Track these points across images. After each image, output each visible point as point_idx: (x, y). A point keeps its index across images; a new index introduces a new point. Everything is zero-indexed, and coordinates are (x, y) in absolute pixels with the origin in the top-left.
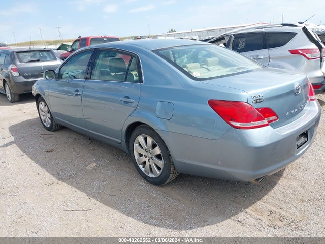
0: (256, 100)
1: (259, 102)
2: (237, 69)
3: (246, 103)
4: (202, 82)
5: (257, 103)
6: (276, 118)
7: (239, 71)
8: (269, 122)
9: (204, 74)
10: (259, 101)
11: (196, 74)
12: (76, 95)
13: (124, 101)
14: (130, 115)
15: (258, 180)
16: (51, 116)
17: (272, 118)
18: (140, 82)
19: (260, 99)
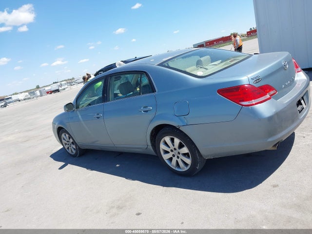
0: (256, 80)
2: (230, 62)
3: (246, 86)
4: (207, 78)
5: (257, 83)
6: (275, 92)
7: (232, 63)
8: (271, 96)
9: (205, 73)
10: (258, 81)
11: (199, 73)
12: (98, 118)
13: (144, 111)
14: (151, 121)
15: (275, 145)
16: (76, 146)
17: (272, 92)
18: (153, 92)
19: (258, 79)
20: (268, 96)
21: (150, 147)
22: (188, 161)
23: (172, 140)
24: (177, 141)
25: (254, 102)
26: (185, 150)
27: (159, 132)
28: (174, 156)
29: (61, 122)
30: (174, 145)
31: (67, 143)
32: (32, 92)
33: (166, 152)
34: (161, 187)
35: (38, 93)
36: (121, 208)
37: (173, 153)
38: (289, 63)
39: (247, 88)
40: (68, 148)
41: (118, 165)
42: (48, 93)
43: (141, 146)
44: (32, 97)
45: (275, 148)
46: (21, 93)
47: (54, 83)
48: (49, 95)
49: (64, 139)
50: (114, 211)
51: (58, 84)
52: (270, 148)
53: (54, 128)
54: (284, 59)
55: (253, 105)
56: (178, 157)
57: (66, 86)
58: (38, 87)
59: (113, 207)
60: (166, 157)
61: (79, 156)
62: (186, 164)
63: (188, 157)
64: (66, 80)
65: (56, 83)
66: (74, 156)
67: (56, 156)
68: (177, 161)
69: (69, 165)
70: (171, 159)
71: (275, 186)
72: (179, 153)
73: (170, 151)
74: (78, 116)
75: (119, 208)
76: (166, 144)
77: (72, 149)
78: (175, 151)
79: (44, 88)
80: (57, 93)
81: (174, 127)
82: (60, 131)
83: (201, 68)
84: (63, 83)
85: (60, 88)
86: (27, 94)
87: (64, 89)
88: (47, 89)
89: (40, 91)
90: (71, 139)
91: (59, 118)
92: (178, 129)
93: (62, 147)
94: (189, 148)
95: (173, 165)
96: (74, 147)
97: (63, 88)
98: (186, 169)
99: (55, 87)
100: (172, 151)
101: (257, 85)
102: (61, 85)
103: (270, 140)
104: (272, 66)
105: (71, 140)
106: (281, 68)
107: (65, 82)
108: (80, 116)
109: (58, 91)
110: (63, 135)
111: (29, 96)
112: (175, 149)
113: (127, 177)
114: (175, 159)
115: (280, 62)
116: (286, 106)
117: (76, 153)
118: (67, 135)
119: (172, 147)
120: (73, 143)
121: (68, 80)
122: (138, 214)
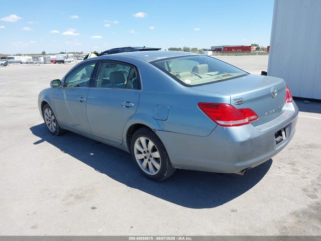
0: (238, 102)
1: (240, 104)
2: (223, 76)
3: (227, 105)
4: (193, 88)
5: (238, 104)
6: (256, 117)
8: (249, 121)
9: (194, 82)
11: (187, 81)
12: (81, 101)
13: (125, 106)
14: (131, 118)
15: (242, 171)
16: (56, 125)
17: (253, 117)
18: (139, 89)
19: (241, 101)
20: (247, 120)
21: (125, 144)
22: (158, 166)
23: (147, 142)
24: (151, 144)
25: (231, 123)
26: (157, 155)
27: (136, 130)
28: (146, 158)
29: (46, 97)
30: (147, 147)
31: (49, 119)
32: (35, 57)
33: (140, 152)
34: (125, 186)
35: (42, 59)
36: (79, 198)
37: (145, 155)
38: (278, 91)
39: (227, 107)
40: (49, 124)
41: (92, 154)
42: (52, 61)
43: (116, 140)
44: (35, 62)
45: (242, 174)
46: (25, 55)
47: (61, 53)
48: (53, 64)
49: (47, 115)
50: (72, 199)
51: (65, 55)
52: (237, 172)
53: (39, 101)
54: (274, 86)
55: (230, 126)
56: (149, 160)
57: (72, 59)
58: (44, 53)
59: (72, 195)
60: (138, 157)
61: (57, 136)
62: (155, 169)
63: (159, 162)
64: (73, 53)
65: (63, 53)
66: (53, 134)
67: (36, 130)
68: (148, 164)
69: (45, 141)
70: (142, 160)
71: (233, 211)
72: (151, 156)
73: (143, 152)
74: (63, 95)
75: (78, 197)
76: (140, 144)
77: (52, 127)
78: (148, 154)
79: (49, 56)
80: (62, 65)
81: (150, 129)
82: (44, 105)
83: (196, 75)
84: (69, 55)
85: (65, 60)
86: (31, 57)
87: (70, 62)
88: (52, 57)
89: (45, 58)
90: (53, 116)
91: (45, 92)
92: (154, 133)
93: (44, 122)
94: (161, 154)
95: (143, 166)
96: (55, 125)
97: (68, 60)
98: (154, 173)
99: (60, 57)
100: (145, 152)
101: (238, 107)
102: (67, 58)
103: (238, 164)
104: (260, 91)
105: (53, 118)
106: (269, 95)
107: (72, 55)
108: (65, 96)
109: (62, 62)
110: (46, 110)
111: (32, 61)
112: (148, 151)
113: (97, 168)
114: (146, 161)
115: (269, 89)
116: (262, 134)
117: (56, 132)
118: (50, 112)
119: (145, 149)
120: (54, 120)
121: (77, 53)
122: (93, 208)
